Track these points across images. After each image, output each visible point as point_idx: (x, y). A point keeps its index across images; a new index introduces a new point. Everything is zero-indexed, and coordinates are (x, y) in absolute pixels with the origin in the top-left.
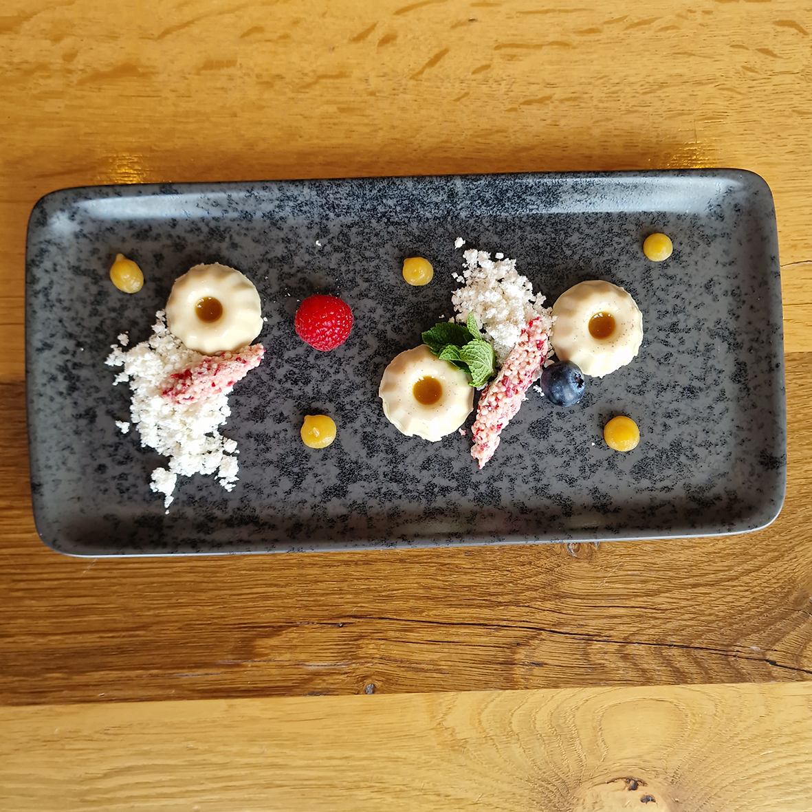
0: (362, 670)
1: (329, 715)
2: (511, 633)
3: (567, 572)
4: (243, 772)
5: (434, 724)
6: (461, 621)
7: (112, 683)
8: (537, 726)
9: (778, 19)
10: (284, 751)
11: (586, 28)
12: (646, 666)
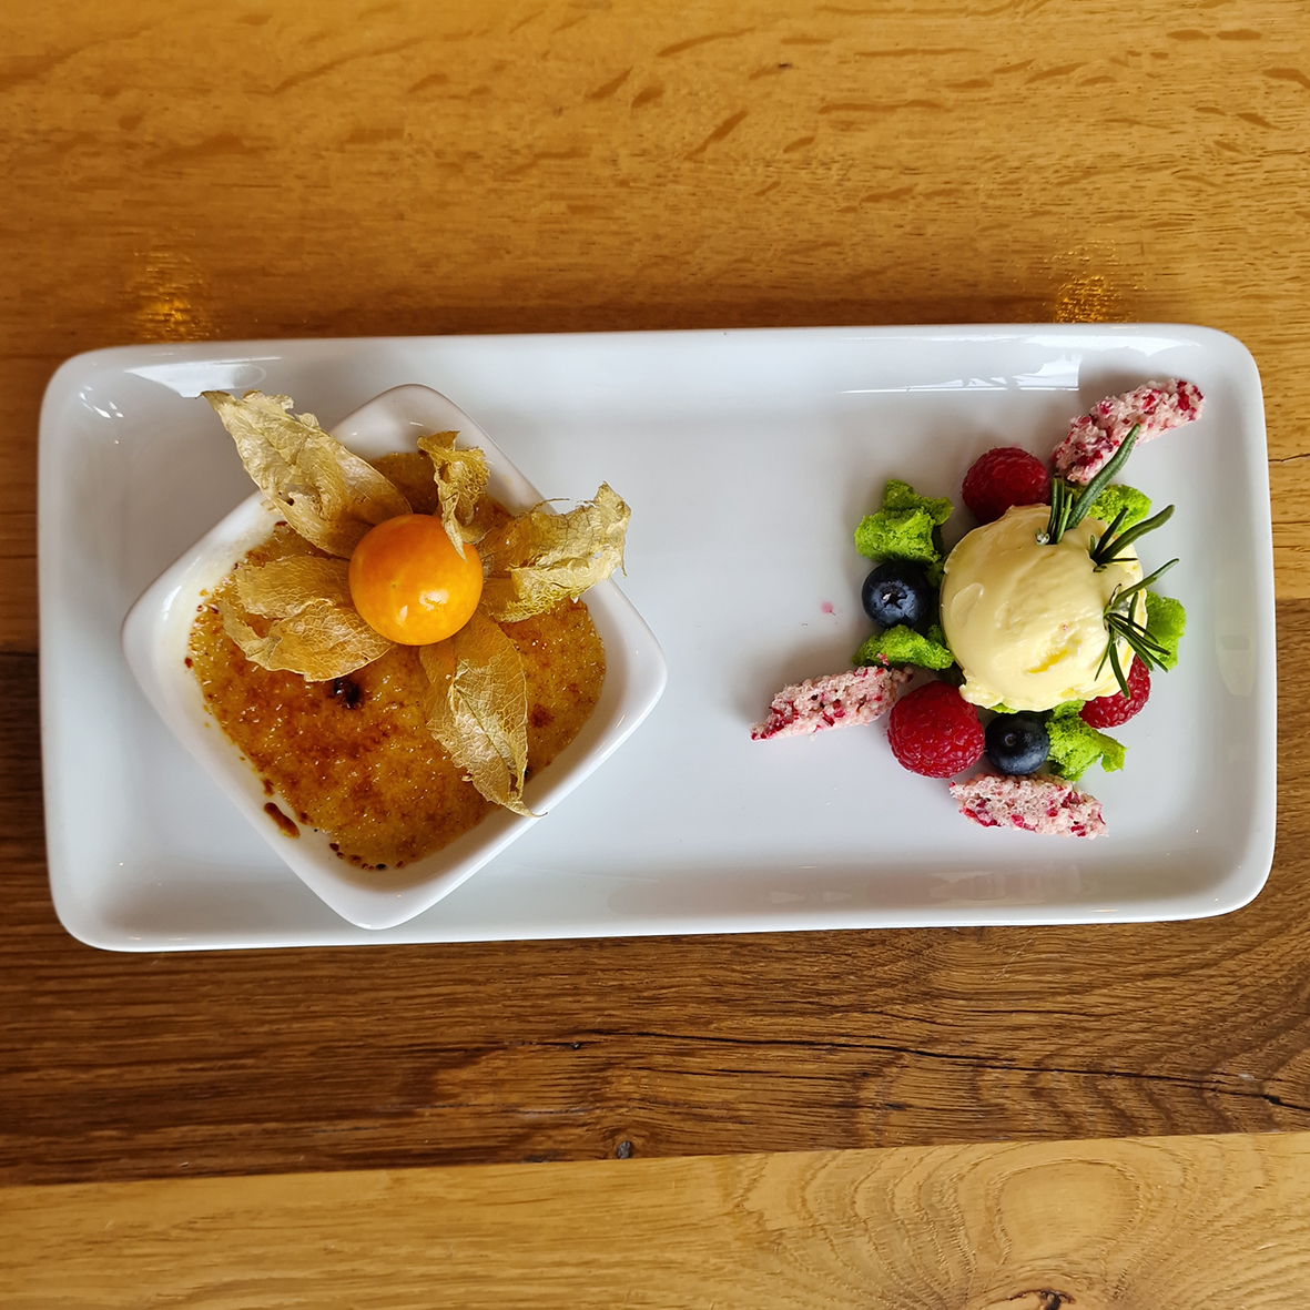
0: (611, 1119)
1: (557, 1194)
2: (853, 1056)
3: (942, 956)
4: (416, 1289)
5: (729, 1207)
6: (771, 1037)
7: (202, 1146)
8: (897, 1207)
9: (1269, 68)
10: (484, 1253)
11: (965, 79)
12: (1071, 1108)
